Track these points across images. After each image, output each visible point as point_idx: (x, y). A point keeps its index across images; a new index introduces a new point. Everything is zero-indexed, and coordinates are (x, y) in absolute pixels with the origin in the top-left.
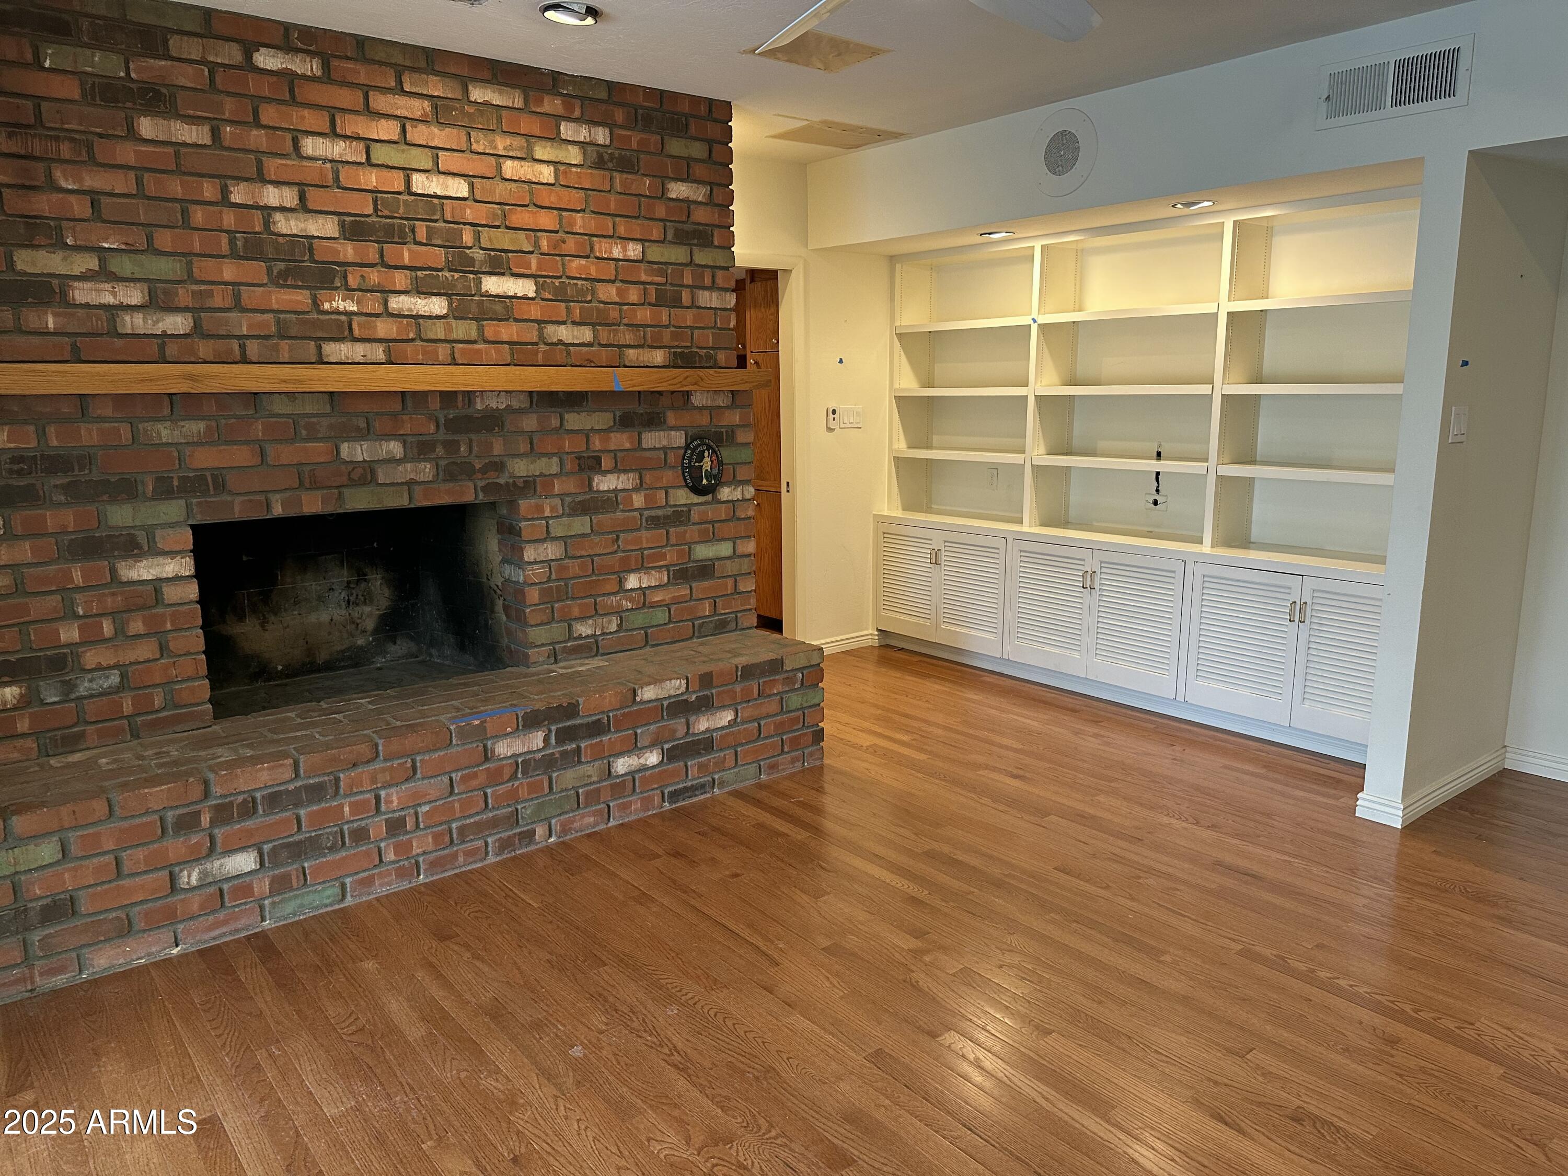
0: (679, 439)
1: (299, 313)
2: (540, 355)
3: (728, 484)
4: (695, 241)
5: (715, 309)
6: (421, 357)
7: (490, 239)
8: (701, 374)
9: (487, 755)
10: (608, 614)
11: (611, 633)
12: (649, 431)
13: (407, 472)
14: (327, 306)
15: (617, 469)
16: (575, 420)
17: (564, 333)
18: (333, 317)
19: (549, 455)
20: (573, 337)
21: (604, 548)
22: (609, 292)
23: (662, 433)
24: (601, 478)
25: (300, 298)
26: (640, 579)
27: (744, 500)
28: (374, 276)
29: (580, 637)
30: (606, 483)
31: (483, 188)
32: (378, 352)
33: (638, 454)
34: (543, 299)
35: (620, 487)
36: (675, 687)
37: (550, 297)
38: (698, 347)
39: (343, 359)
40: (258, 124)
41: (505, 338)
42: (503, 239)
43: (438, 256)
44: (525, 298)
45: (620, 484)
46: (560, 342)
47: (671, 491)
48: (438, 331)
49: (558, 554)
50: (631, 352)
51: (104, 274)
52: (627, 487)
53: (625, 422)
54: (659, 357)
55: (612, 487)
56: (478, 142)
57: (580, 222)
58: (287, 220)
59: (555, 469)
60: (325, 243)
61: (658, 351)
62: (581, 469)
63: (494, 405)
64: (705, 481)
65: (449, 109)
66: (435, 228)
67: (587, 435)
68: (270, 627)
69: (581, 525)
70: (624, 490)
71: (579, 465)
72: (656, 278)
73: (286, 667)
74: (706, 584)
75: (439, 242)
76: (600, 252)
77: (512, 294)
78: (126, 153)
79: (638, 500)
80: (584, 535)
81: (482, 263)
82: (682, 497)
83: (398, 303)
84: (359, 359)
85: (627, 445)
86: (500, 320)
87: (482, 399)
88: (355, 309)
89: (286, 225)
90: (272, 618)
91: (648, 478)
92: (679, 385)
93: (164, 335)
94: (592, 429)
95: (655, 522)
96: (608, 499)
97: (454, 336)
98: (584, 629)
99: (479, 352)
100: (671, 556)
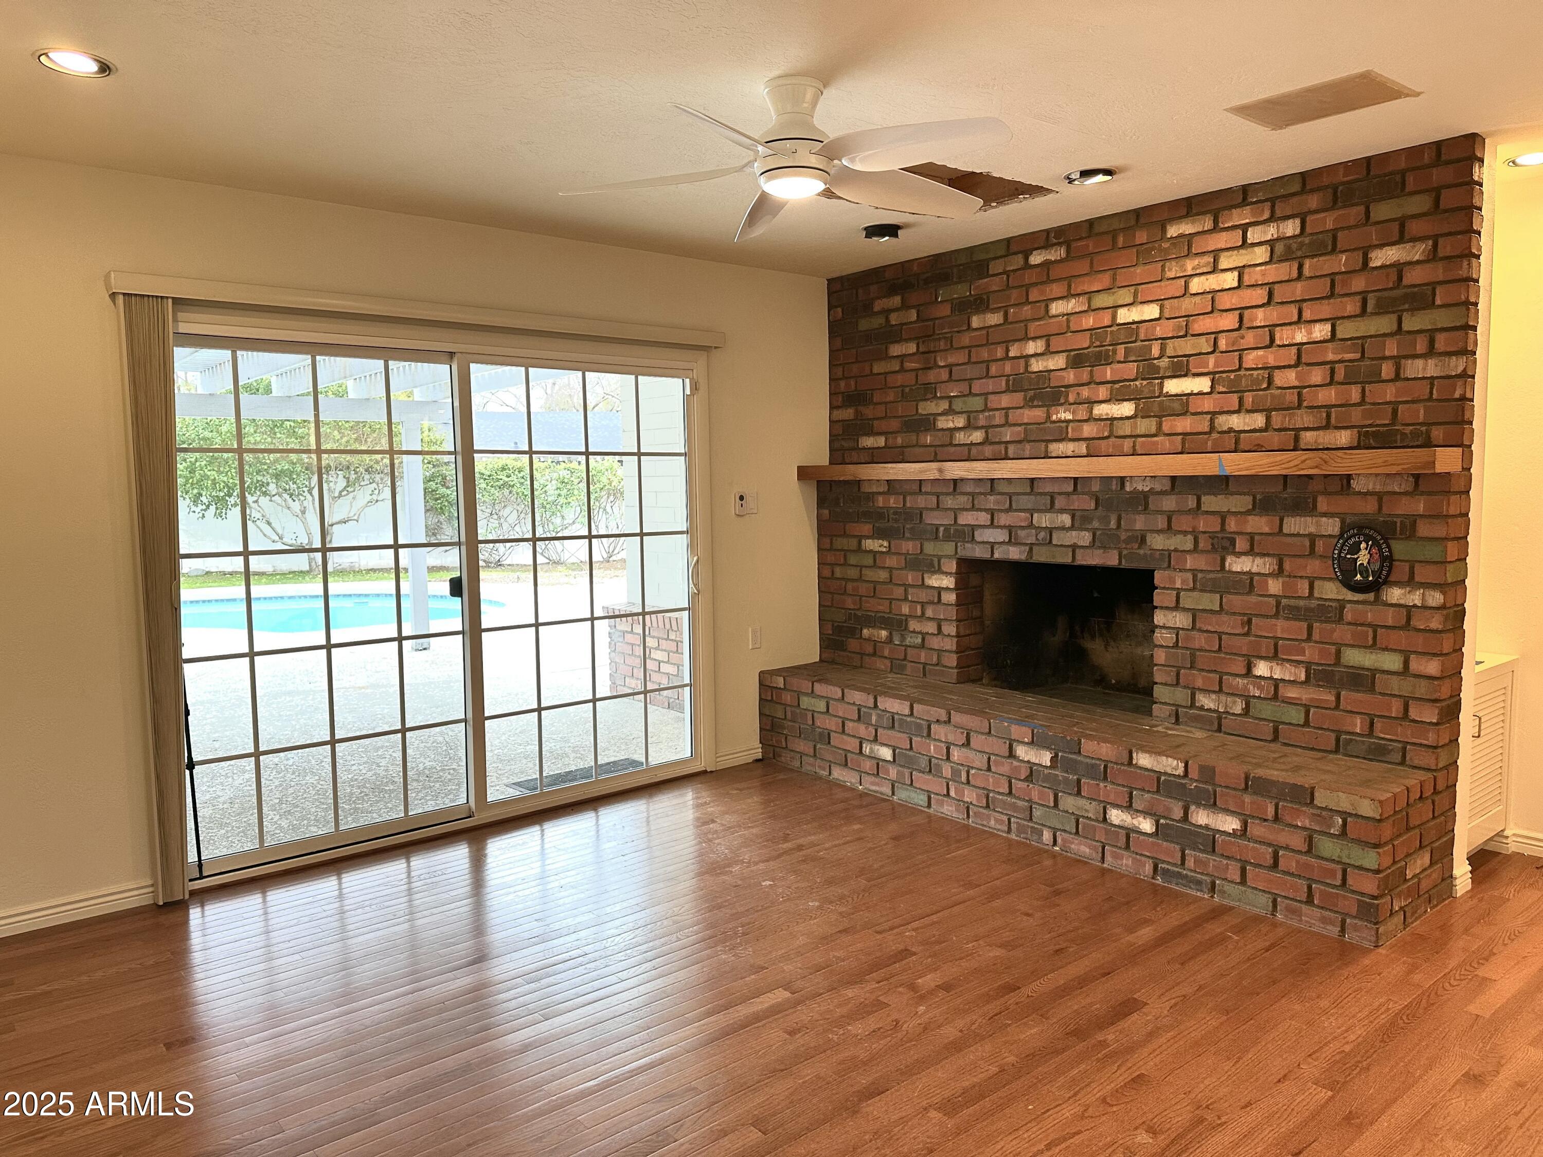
0: (1332, 526)
1: (1039, 424)
2: (1210, 443)
3: (1398, 584)
4: (1406, 306)
5: (1432, 378)
6: (1111, 450)
7: (1174, 348)
8: (1324, 456)
9: (1011, 755)
10: (1233, 694)
11: (1234, 714)
12: (1292, 516)
13: (1073, 537)
14: (1054, 417)
15: (1251, 552)
16: (1211, 502)
17: (1236, 422)
18: (1058, 424)
19: (1185, 533)
20: (1245, 424)
21: (1232, 628)
22: (1289, 377)
23: (1309, 519)
24: (1234, 558)
25: (1038, 414)
26: (1271, 668)
27: (1424, 607)
28: (1085, 392)
29: (1202, 708)
30: (1240, 565)
31: (1171, 307)
32: (1082, 448)
33: (1277, 538)
34: (1219, 393)
35: (1254, 570)
36: (1171, 765)
37: (1224, 390)
38: (1403, 425)
39: (1060, 454)
40: (1028, 302)
41: (1179, 430)
42: (1186, 346)
43: (1131, 369)
44: (1201, 394)
45: (1255, 567)
46: (1231, 430)
47: (1317, 584)
48: (1126, 429)
49: (1185, 624)
50: (1309, 434)
51: (950, 412)
52: (1263, 572)
53: (1263, 506)
54: (1344, 437)
55: (1246, 569)
56: (1170, 270)
57: (1260, 317)
58: (1037, 361)
59: (1189, 545)
60: (1058, 373)
61: (1343, 432)
62: (1214, 549)
63: (1140, 488)
64: (1359, 577)
65: (1149, 251)
66: (1131, 347)
67: (1223, 517)
68: (1110, 649)
69: (1210, 601)
70: (1259, 574)
71: (1212, 544)
72: (1349, 355)
73: (1118, 682)
74: (1359, 696)
75: (1133, 358)
76: (1281, 339)
77: (1189, 391)
78: (966, 339)
79: (1274, 586)
80: (1212, 611)
81: (1167, 369)
82: (1331, 590)
83: (1101, 410)
84: (1070, 453)
85: (1266, 530)
86: (1178, 415)
87: (1131, 482)
88: (1070, 417)
89: (1037, 366)
90: (1112, 643)
91: (1287, 566)
92: (1294, 469)
93: (972, 444)
94: (1228, 511)
95: (1295, 613)
96: (1240, 581)
97: (1138, 432)
98: (1207, 701)
99: (1156, 443)
100: (1310, 653)
